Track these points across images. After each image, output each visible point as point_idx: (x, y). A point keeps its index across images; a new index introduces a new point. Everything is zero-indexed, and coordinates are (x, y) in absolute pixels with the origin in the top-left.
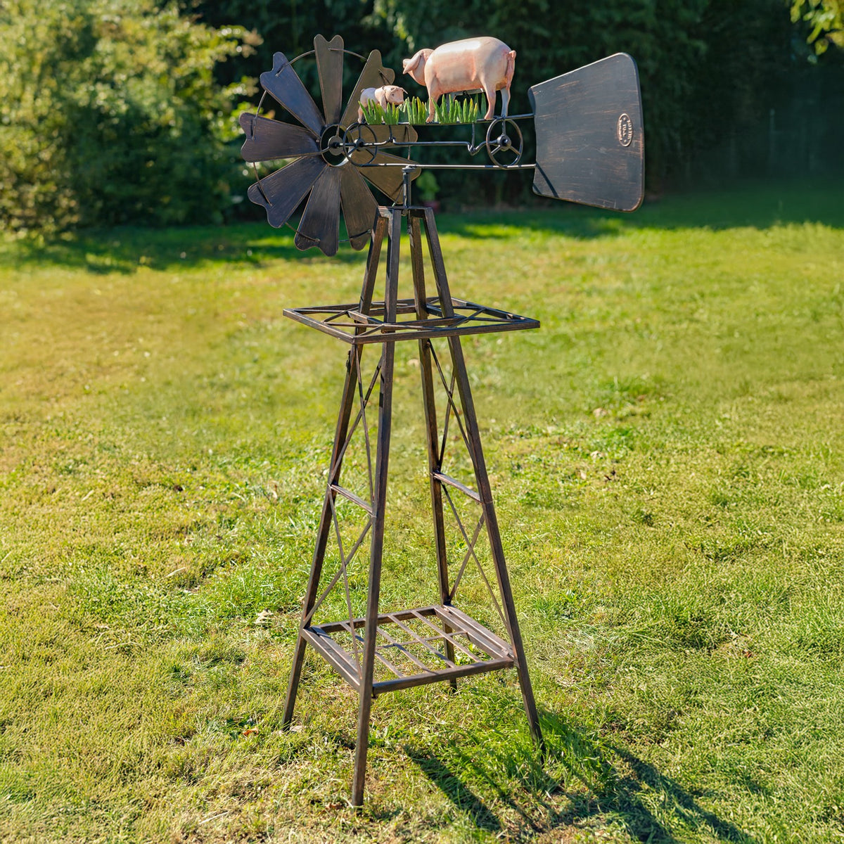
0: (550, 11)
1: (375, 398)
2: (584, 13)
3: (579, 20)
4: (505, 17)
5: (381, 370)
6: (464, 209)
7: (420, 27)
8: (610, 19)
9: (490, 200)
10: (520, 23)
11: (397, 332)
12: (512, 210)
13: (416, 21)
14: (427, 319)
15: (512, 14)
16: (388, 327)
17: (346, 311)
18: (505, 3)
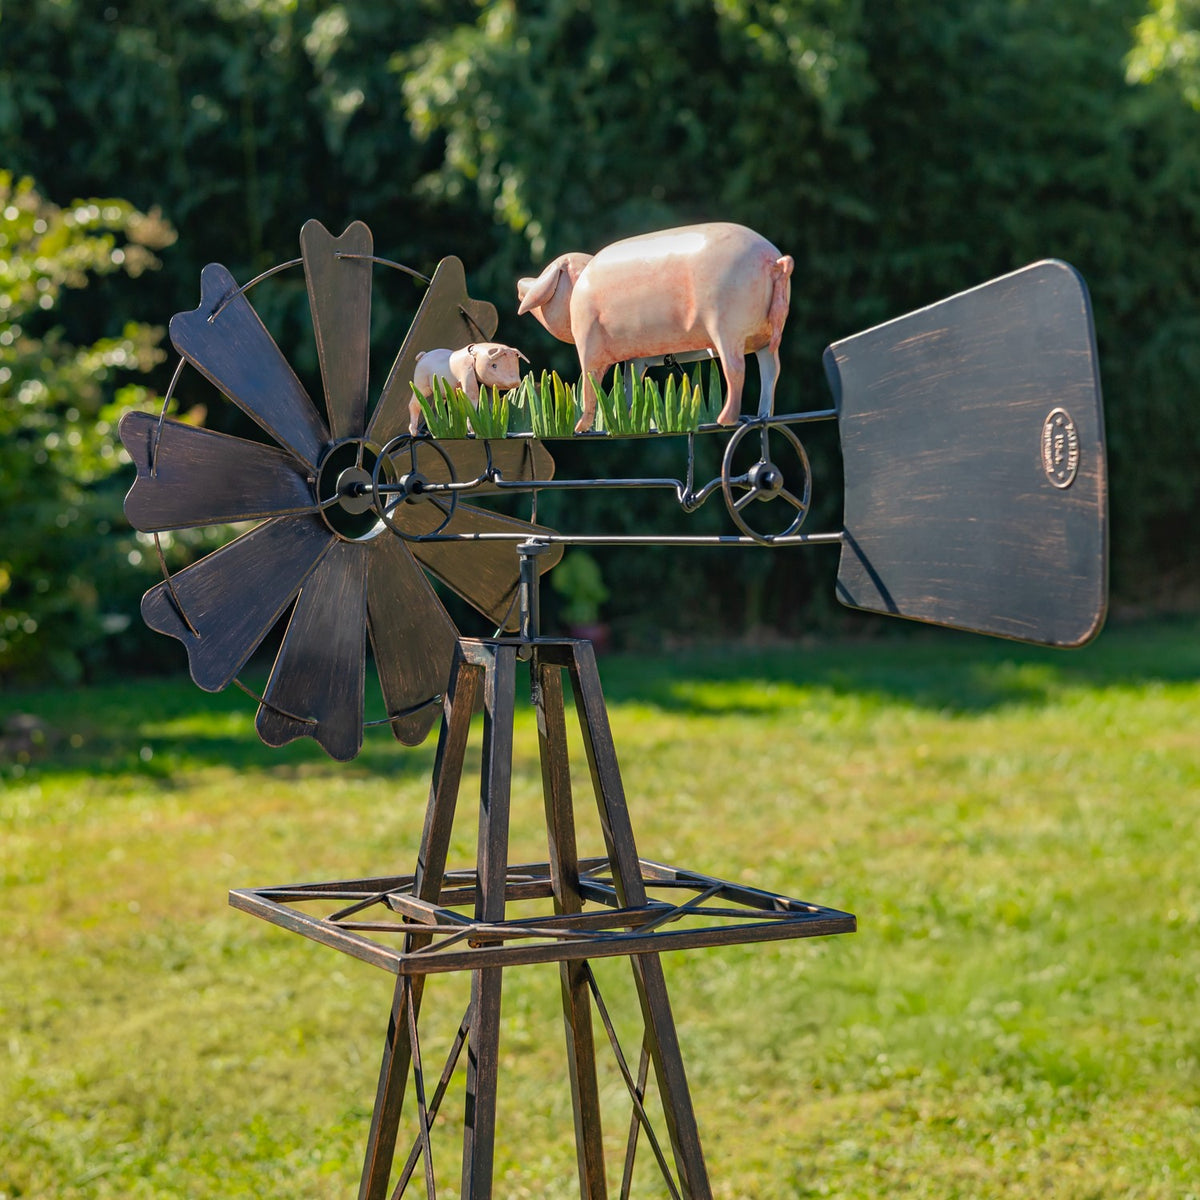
0: (876, 159)
1: (454, 1106)
2: (959, 163)
3: (947, 179)
4: (766, 175)
5: (468, 1038)
6: (669, 643)
7: (559, 200)
8: (1023, 179)
9: (733, 620)
10: (803, 189)
11: (508, 944)
12: (786, 645)
13: (550, 187)
14: (580, 911)
15: (783, 167)
16: (486, 932)
17: (382, 893)
18: (767, 141)
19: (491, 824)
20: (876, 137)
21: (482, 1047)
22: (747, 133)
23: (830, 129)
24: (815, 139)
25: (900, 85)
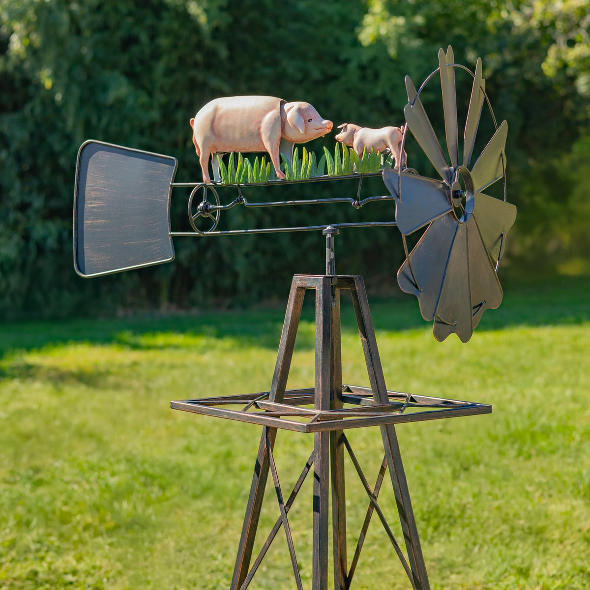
0: (231, 58)
2: (275, 63)
3: (267, 71)
4: (174, 64)
7: (69, 72)
8: (306, 74)
10: (193, 73)
13: (66, 65)
14: (342, 408)
15: (182, 60)
16: (327, 414)
17: (253, 401)
18: (175, 46)
19: (323, 364)
20: (231, 48)
21: (322, 472)
22: (164, 42)
23: (208, 42)
24: (199, 46)
25: (245, 21)
